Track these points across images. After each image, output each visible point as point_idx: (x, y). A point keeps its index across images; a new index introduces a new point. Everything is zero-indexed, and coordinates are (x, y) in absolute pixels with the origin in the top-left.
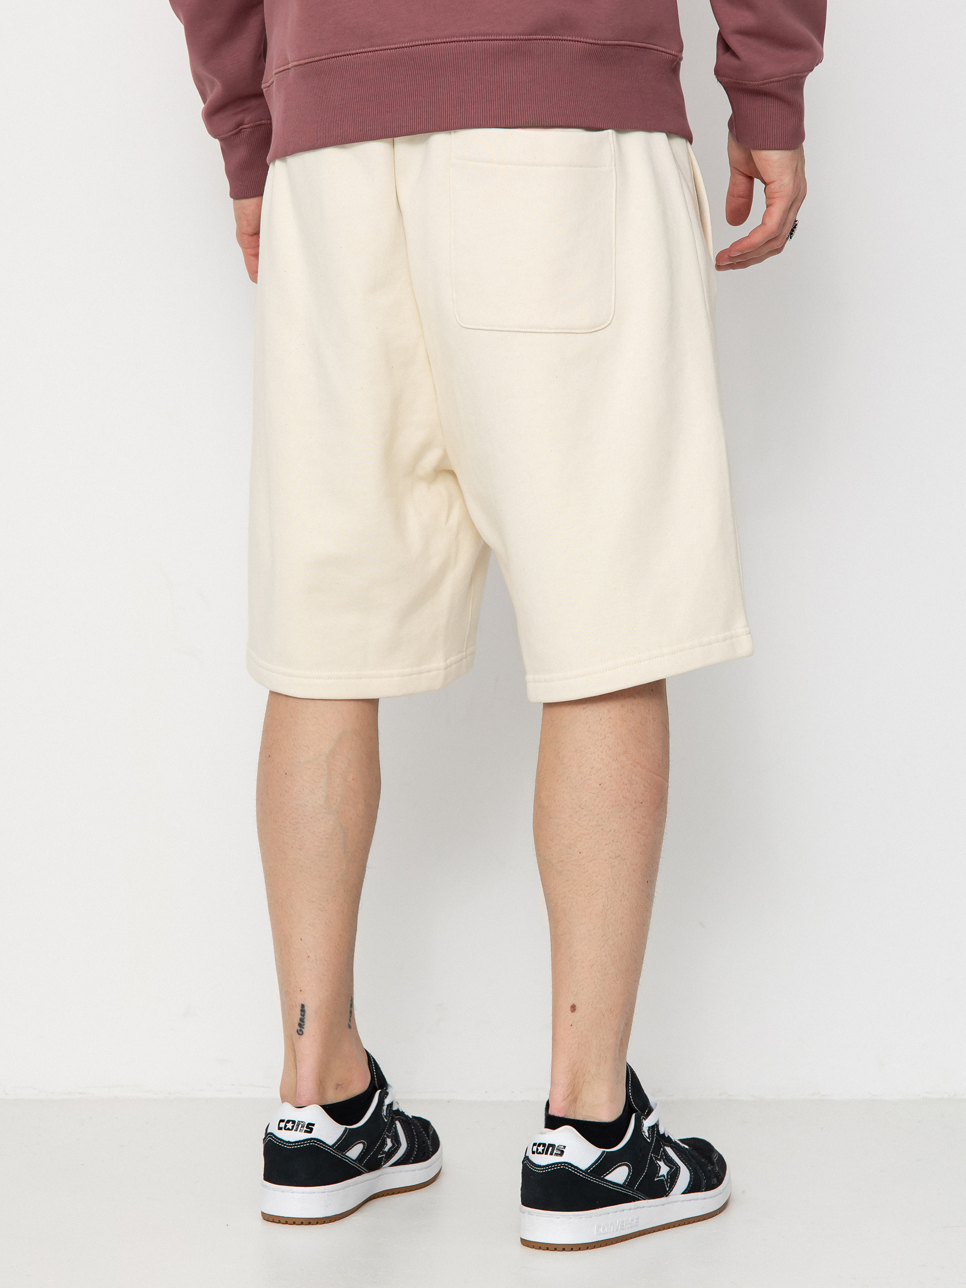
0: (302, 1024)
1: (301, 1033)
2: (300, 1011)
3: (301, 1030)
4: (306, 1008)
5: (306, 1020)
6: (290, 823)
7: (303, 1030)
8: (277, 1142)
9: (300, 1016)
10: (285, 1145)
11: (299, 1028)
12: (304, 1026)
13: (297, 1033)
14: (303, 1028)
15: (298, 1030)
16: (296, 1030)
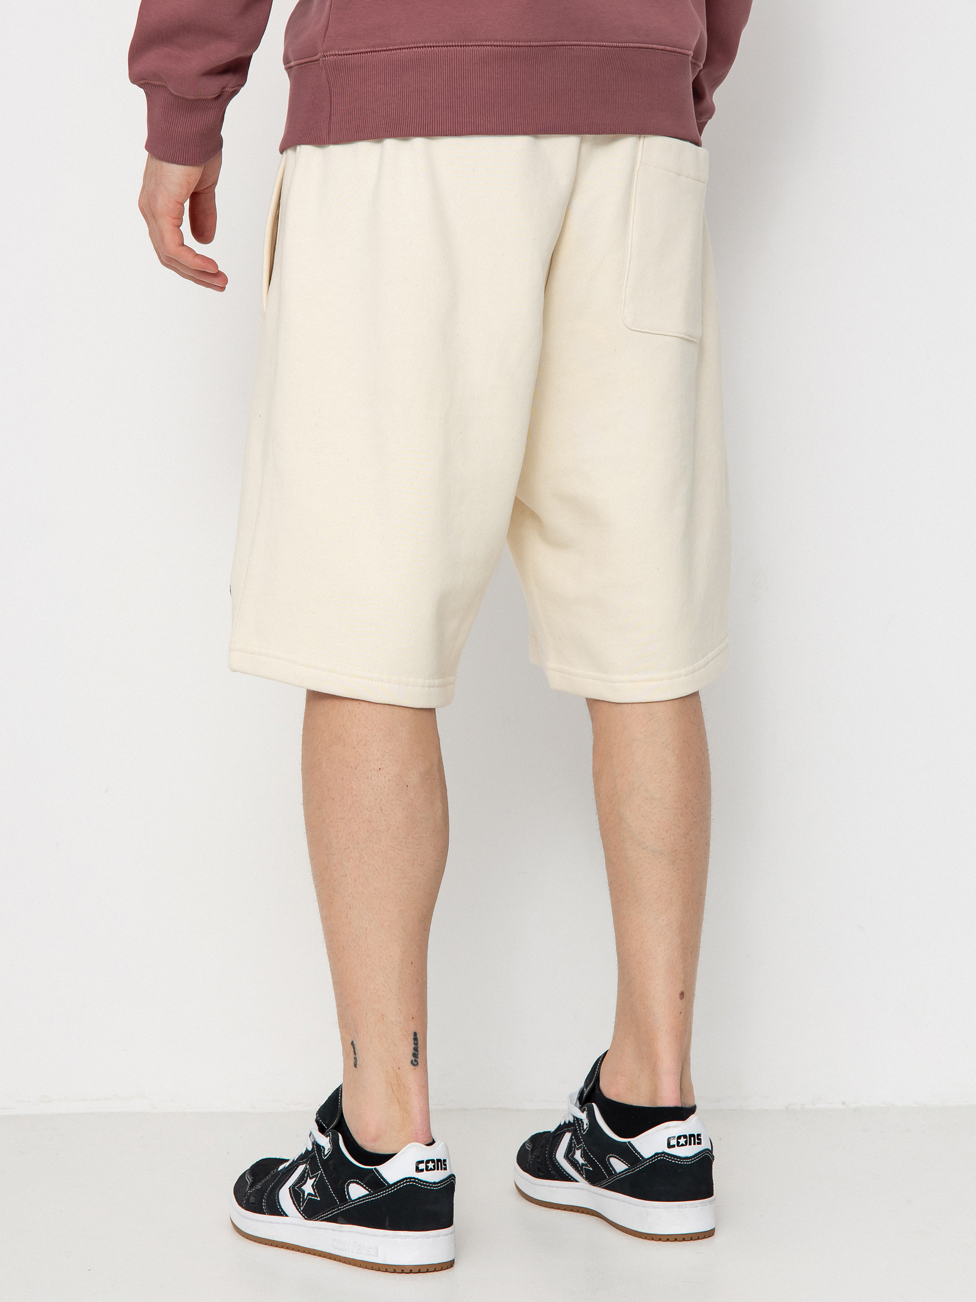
0: (416, 1053)
1: (416, 1063)
2: (412, 1040)
3: (415, 1061)
4: (418, 1036)
5: (419, 1049)
6: (413, 838)
7: (417, 1059)
8: (422, 1185)
9: (413, 1046)
10: (432, 1186)
11: (413, 1059)
12: (419, 1056)
13: (411, 1064)
14: (418, 1058)
15: (412, 1061)
16: (410, 1061)
